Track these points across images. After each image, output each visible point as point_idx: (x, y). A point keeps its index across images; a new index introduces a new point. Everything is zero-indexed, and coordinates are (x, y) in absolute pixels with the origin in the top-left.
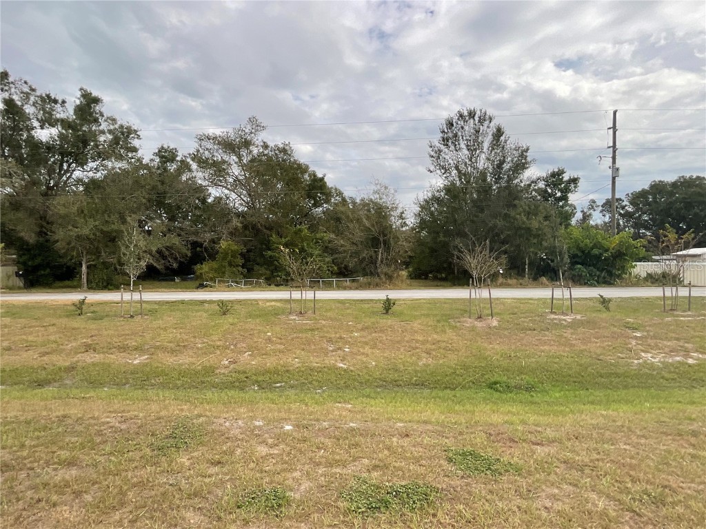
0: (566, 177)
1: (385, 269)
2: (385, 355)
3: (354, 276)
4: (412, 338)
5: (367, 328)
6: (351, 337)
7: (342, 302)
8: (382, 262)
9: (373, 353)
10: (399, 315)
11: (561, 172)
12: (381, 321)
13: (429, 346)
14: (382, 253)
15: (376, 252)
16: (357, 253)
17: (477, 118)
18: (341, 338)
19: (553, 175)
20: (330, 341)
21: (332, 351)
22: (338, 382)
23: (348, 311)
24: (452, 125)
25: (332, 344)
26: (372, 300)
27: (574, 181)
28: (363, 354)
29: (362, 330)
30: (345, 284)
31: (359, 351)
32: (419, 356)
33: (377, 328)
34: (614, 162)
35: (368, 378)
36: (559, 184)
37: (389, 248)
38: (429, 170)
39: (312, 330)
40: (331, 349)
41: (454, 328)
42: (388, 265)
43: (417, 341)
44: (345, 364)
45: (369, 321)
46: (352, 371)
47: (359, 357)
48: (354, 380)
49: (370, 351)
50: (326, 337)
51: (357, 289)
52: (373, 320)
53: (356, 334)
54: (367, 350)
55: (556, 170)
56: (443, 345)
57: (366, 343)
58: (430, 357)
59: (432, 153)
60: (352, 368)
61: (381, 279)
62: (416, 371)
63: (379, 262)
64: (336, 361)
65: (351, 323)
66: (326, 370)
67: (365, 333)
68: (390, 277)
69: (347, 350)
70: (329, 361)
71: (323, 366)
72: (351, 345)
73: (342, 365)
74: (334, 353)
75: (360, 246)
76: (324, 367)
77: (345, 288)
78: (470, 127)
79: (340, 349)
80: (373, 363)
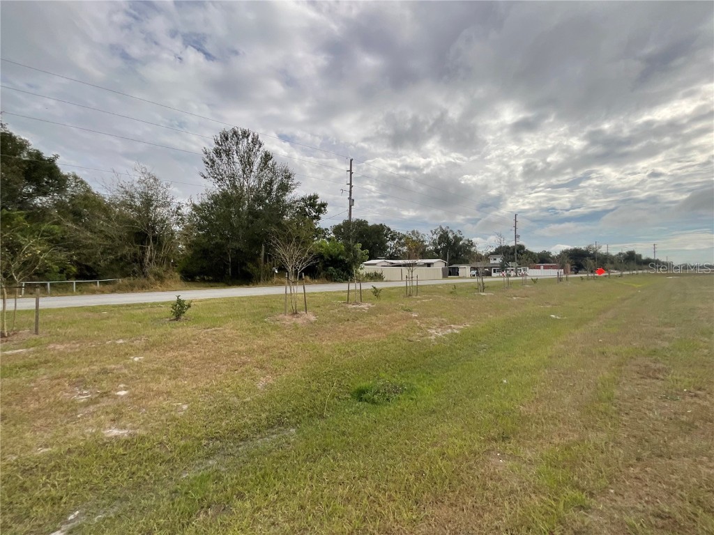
0: (319, 201)
1: (156, 269)
2: (201, 385)
3: (109, 277)
4: (232, 349)
5: (153, 345)
6: (126, 366)
7: (94, 309)
8: (150, 260)
9: (177, 386)
10: (197, 320)
11: (315, 197)
12: (175, 331)
13: (258, 357)
14: (151, 250)
15: (141, 248)
16: (112, 250)
17: (250, 138)
18: (105, 372)
19: (310, 198)
20: (80, 382)
21: (86, 405)
22: (112, 482)
23: (110, 322)
24: (227, 139)
25: (85, 388)
26: (145, 304)
27: (324, 205)
28: (159, 393)
29: (146, 349)
30: (94, 287)
31: (151, 390)
32: (251, 375)
33: (172, 342)
34: (350, 195)
35: (182, 443)
36: (314, 206)
37: (160, 245)
38: (203, 176)
39: (29, 367)
40: (83, 399)
41: (275, 328)
42: (159, 264)
43: (240, 353)
44: (124, 427)
45: (155, 334)
46: (142, 439)
47: (153, 403)
48: (152, 459)
49: (171, 383)
50: (69, 375)
51: (113, 292)
52: (161, 331)
53: (136, 359)
54: (165, 383)
55: (312, 195)
56: (276, 352)
57: (160, 371)
58: (268, 373)
59: (207, 160)
60: (141, 432)
61: (148, 279)
62: (260, 401)
63: (147, 261)
64: (100, 425)
65: (121, 341)
66: (74, 457)
67: (153, 355)
68: (160, 278)
69: (122, 393)
70: (82, 431)
71: (64, 449)
72: (128, 381)
73: (115, 432)
74: (92, 408)
75: (118, 242)
76: (69, 451)
77: (94, 292)
78: (243, 145)
79: (105, 394)
80: (185, 407)
